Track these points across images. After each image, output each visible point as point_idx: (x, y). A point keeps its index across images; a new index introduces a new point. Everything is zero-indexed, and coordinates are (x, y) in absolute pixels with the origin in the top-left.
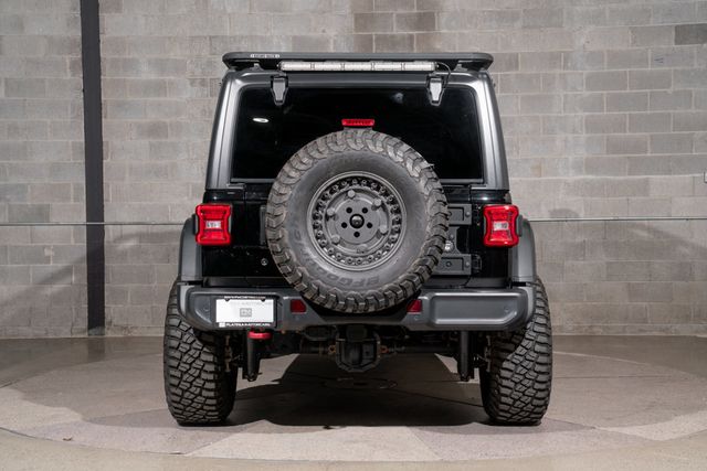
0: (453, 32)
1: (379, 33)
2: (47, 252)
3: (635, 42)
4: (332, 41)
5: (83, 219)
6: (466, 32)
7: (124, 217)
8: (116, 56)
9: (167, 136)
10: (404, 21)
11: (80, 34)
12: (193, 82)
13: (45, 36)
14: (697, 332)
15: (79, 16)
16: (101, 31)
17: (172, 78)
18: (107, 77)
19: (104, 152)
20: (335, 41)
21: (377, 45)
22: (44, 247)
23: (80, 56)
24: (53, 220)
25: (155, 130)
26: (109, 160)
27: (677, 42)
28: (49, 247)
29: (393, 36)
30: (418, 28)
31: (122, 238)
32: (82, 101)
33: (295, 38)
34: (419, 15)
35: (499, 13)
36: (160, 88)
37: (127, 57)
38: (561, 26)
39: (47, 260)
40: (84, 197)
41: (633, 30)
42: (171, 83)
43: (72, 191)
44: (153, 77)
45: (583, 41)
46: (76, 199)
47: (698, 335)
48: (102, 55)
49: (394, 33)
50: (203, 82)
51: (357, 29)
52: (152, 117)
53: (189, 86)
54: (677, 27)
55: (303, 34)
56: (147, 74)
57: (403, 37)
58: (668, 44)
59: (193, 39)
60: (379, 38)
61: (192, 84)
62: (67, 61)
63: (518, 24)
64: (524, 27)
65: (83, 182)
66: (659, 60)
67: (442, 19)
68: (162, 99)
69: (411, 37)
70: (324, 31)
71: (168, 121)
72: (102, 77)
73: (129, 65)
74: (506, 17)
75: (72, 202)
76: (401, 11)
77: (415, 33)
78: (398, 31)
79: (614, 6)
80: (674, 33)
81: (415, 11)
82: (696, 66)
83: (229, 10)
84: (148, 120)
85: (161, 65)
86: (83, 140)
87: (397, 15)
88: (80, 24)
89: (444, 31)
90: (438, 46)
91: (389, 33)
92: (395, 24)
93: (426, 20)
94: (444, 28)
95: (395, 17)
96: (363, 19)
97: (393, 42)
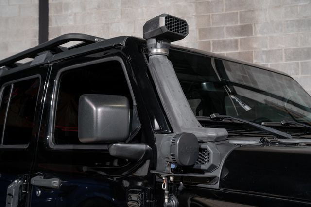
0: (266, 36)
1: (216, 39)
6: (275, 35)
10: (232, 31)
21: (213, 47)
29: (224, 41)
30: (241, 36)
34: (242, 26)
35: (298, 21)
49: (225, 38)
51: (200, 38)
57: (231, 41)
60: (214, 43)
67: (257, 28)
69: (236, 41)
76: (229, 25)
77: (239, 38)
78: (227, 38)
81: (239, 24)
87: (227, 28)
89: (259, 35)
90: (255, 45)
91: (221, 39)
92: (225, 34)
93: (246, 30)
94: (258, 32)
95: (225, 29)
96: (204, 32)
97: (224, 45)
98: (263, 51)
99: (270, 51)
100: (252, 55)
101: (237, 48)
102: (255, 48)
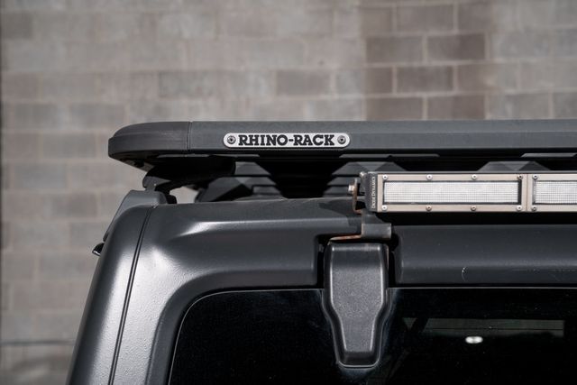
0: (513, 60)
1: (404, 64)
4: (333, 77)
6: (533, 61)
7: (31, 332)
8: (24, 101)
9: (95, 214)
10: (438, 46)
20: (338, 78)
21: (400, 80)
25: (79, 206)
29: (422, 70)
31: (26, 364)
33: (280, 73)
34: (462, 38)
36: (88, 145)
37: (41, 101)
44: (77, 129)
49: (425, 64)
52: (74, 186)
55: (292, 67)
56: (68, 126)
57: (437, 70)
59: (134, 75)
60: (402, 72)
67: (497, 43)
68: (91, 161)
69: (449, 70)
70: (321, 63)
71: (97, 191)
73: (43, 113)
76: (434, 33)
77: (454, 63)
78: (429, 61)
81: (455, 31)
83: (187, 34)
85: (87, 113)
87: (430, 39)
89: (499, 60)
90: (490, 81)
91: (416, 64)
92: (425, 52)
93: (471, 45)
94: (499, 54)
95: (424, 43)
96: (377, 46)
97: (422, 78)
98: (509, 97)
100: (482, 102)
101: (449, 86)
102: (491, 89)
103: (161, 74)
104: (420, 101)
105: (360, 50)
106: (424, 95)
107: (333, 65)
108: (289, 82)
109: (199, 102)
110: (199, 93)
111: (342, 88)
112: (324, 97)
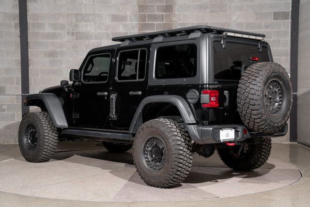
0: (181, 13)
1: (149, 13)
2: (4, 107)
3: (257, 19)
4: (129, 17)
5: (20, 93)
6: (186, 13)
8: (34, 22)
9: (57, 57)
10: (159, 8)
11: (18, 12)
12: (68, 33)
13: (3, 13)
14: (281, 141)
15: (18, 4)
16: (28, 10)
17: (60, 32)
18: (30, 31)
19: (29, 64)
20: (130, 17)
21: (148, 18)
22: (3, 105)
23: (18, 21)
24: (7, 93)
25: (52, 54)
26: (32, 67)
27: (274, 19)
28: (5, 105)
29: (155, 15)
30: (165, 12)
32: (19, 41)
33: (113, 15)
34: (166, 6)
35: (200, 6)
36: (54, 36)
37: (40, 22)
38: (226, 12)
39: (4, 110)
40: (21, 83)
41: (256, 14)
42: (59, 34)
43: (15, 80)
44: (51, 31)
45: (235, 18)
46: (17, 84)
47: (282, 143)
48: (28, 21)
49: (155, 13)
50: (73, 34)
51: (139, 12)
52: (51, 48)
53: (67, 36)
54: (274, 13)
55: (116, 13)
56: (48, 30)
57: (159, 15)
58: (270, 20)
59: (68, 15)
60: (149, 15)
61: (68, 34)
62: (13, 24)
63: (208, 10)
64: (210, 12)
65: (20, 76)
66: (267, 27)
67: (176, 8)
68: (55, 41)
69: (163, 15)
70: (125, 12)
71: (57, 50)
72: (28, 31)
73: (40, 26)
74: (202, 7)
75: (15, 85)
76: (158, 4)
77: (164, 13)
78: (157, 13)
79: (248, 3)
80: (273, 15)
81: (164, 4)
82: (282, 29)
83: (84, 3)
84: (48, 50)
85: (54, 26)
86: (20, 58)
88: (18, 7)
89: (177, 13)
90: (174, 19)
91: (153, 13)
92: (156, 10)
93: (169, 8)
94: (176, 12)
95: (156, 6)
96: (142, 8)
97: (155, 18)
98: (179, 24)
99: (183, 23)
100: (172, 25)
101: (163, 20)
102: (174, 21)
103: (76, 14)
104: (154, 24)
105: (137, 8)
106: (156, 23)
107: (128, 13)
108: (115, 18)
109: (88, 23)
110: (88, 21)
111: (131, 20)
112: (125, 23)
